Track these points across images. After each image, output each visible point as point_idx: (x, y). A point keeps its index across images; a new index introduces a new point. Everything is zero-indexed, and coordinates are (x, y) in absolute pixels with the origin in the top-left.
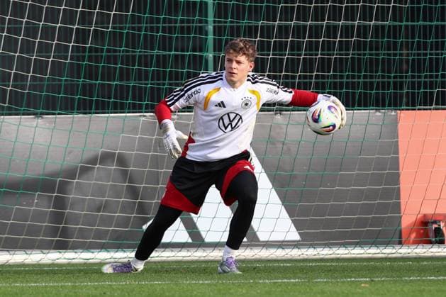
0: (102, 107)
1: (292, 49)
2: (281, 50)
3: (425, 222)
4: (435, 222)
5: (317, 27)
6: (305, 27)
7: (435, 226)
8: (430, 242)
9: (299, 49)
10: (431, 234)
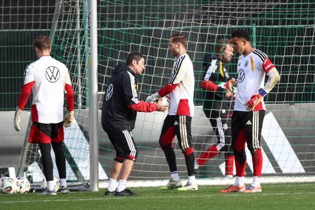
1: (292, 70)
2: (286, 70)
5: (306, 58)
6: (299, 58)
9: (297, 70)
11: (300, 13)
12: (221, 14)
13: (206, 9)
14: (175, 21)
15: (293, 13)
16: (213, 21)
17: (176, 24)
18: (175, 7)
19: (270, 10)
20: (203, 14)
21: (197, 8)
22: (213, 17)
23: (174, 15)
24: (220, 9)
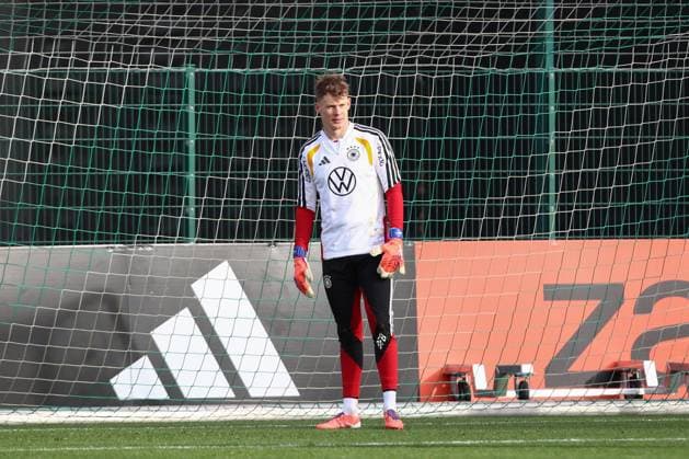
0: (64, 238)
3: (447, 375)
4: (459, 375)
7: (459, 380)
8: (454, 399)
10: (455, 389)
11: (307, 40)
12: (134, 41)
13: (103, 28)
14: (33, 56)
15: (292, 40)
16: (116, 57)
17: (35, 62)
18: (32, 23)
19: (244, 33)
20: (95, 39)
21: (82, 27)
22: (117, 48)
23: (31, 40)
24: (134, 31)
